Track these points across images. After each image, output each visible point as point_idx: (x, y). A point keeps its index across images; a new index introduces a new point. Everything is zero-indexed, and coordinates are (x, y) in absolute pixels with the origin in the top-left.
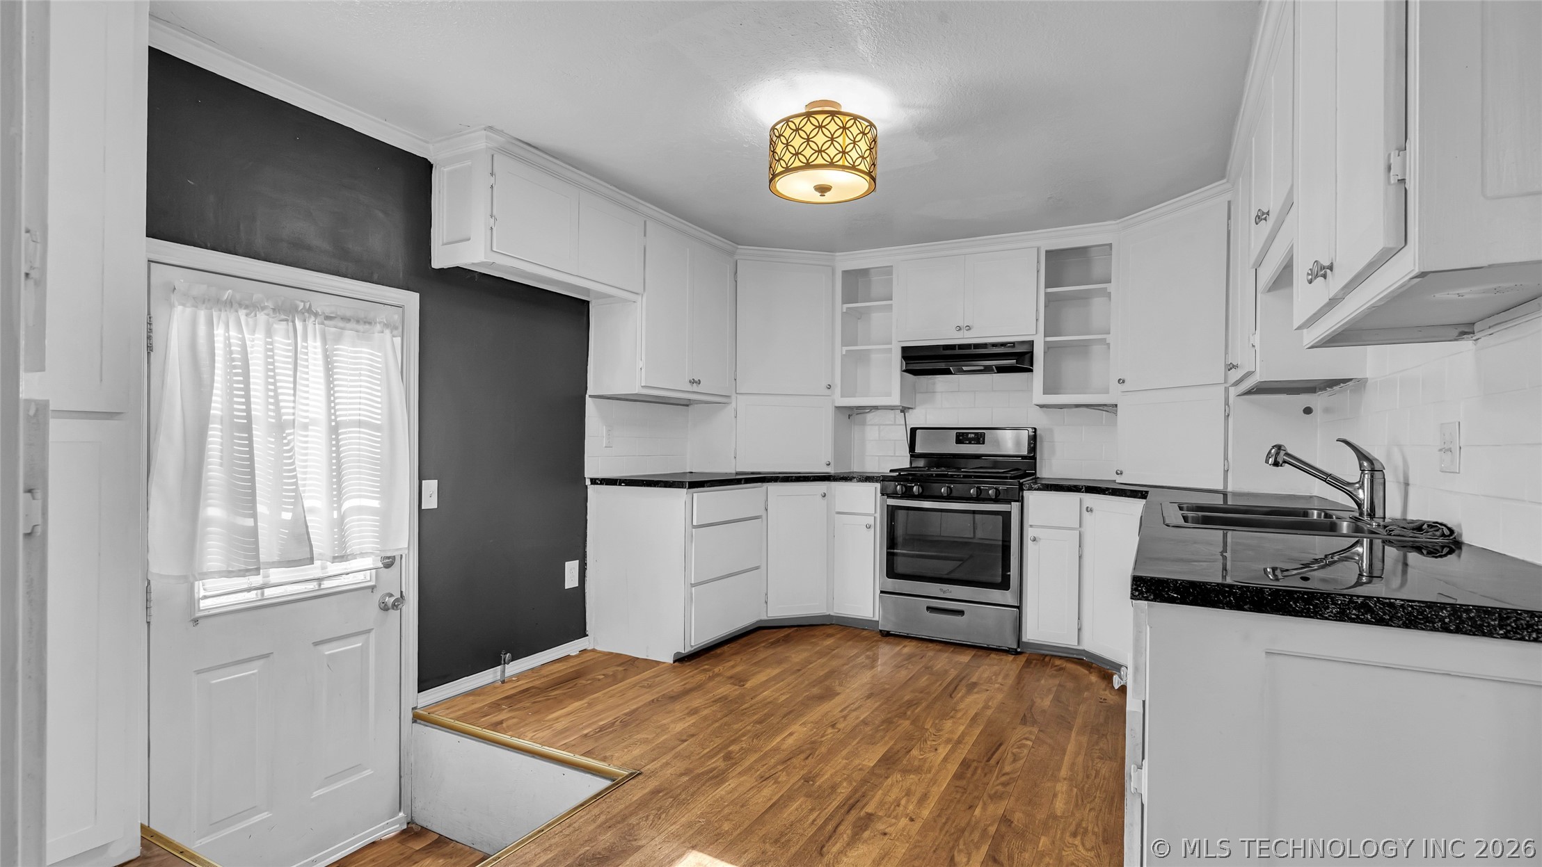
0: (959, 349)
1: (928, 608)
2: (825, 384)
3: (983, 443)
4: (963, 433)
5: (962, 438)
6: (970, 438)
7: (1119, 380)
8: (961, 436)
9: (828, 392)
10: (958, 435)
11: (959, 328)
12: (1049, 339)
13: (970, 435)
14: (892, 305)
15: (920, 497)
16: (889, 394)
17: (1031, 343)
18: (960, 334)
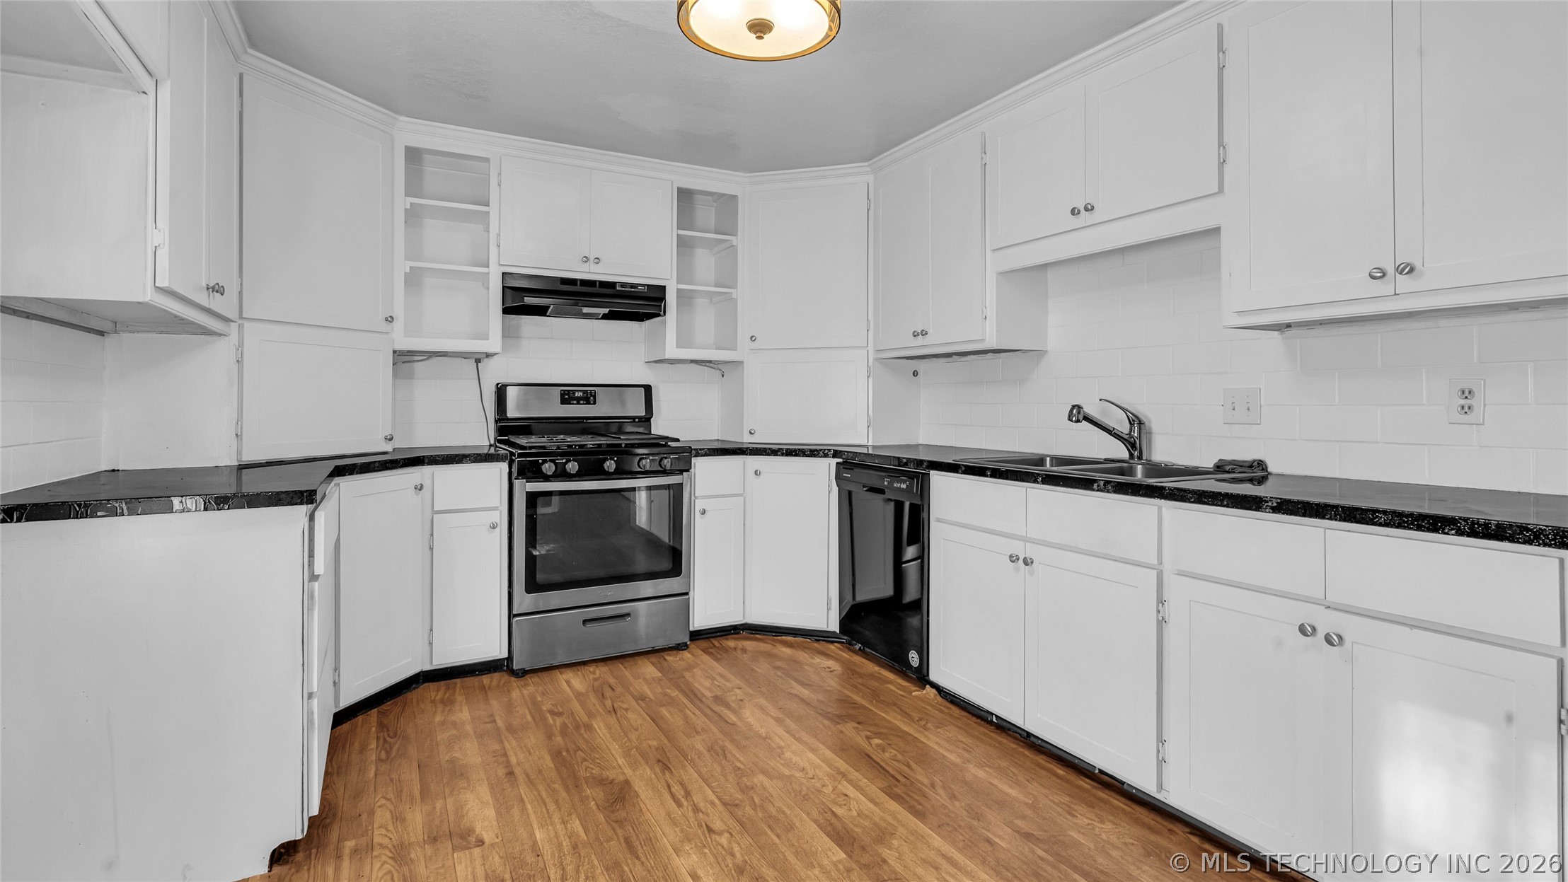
0: (581, 285)
1: (585, 622)
2: (381, 316)
3: (595, 403)
4: (569, 391)
5: (568, 396)
6: (577, 397)
7: (752, 337)
8: (566, 394)
9: (385, 327)
10: (563, 394)
11: (586, 259)
12: (681, 286)
13: (577, 394)
14: (488, 212)
15: (579, 476)
16: (485, 337)
17: (663, 288)
18: (585, 267)
